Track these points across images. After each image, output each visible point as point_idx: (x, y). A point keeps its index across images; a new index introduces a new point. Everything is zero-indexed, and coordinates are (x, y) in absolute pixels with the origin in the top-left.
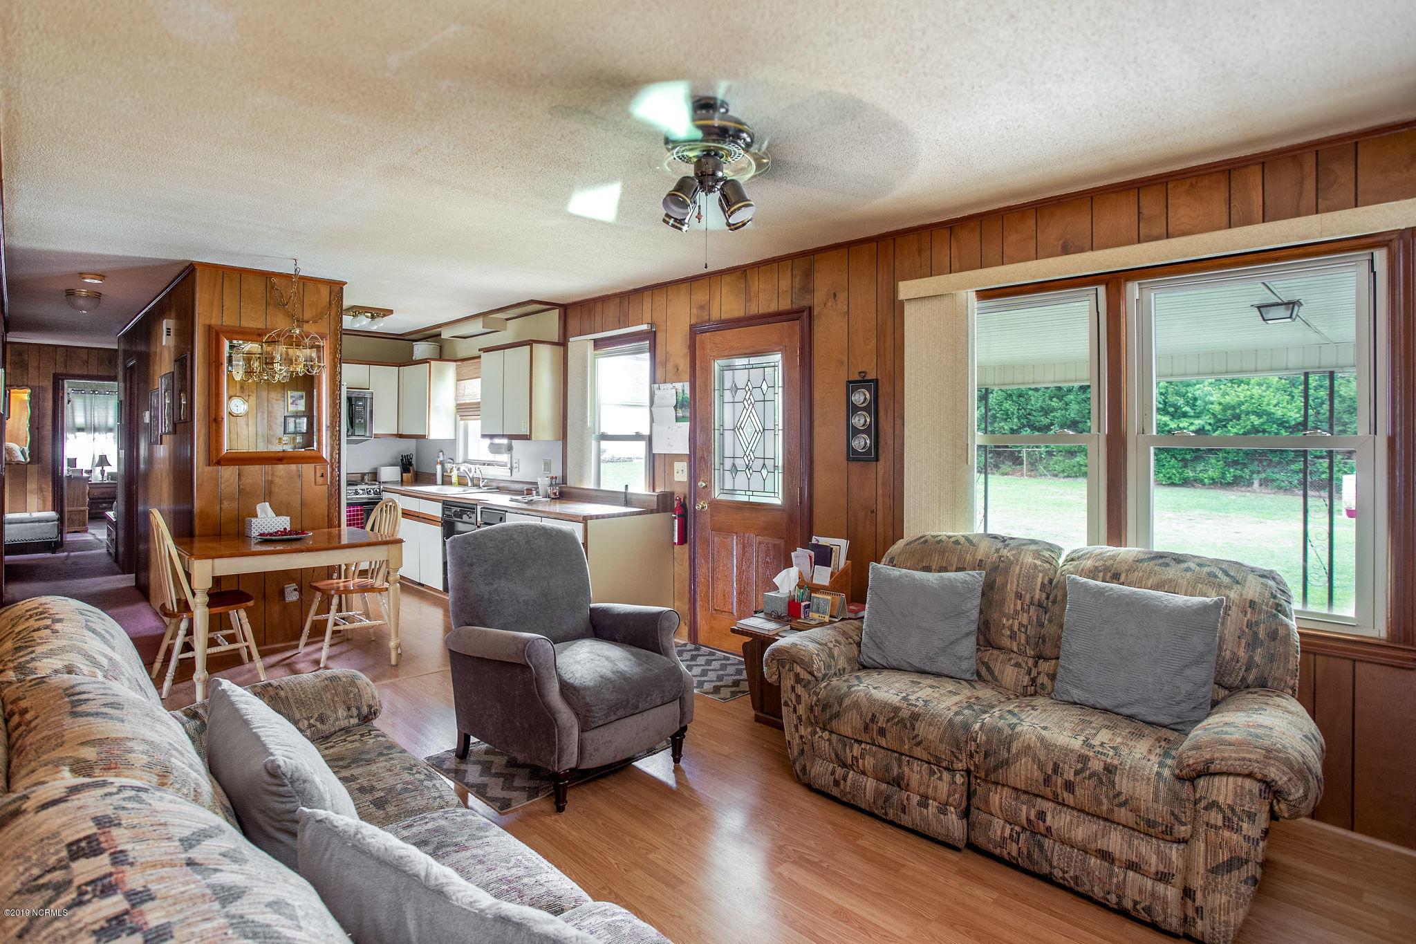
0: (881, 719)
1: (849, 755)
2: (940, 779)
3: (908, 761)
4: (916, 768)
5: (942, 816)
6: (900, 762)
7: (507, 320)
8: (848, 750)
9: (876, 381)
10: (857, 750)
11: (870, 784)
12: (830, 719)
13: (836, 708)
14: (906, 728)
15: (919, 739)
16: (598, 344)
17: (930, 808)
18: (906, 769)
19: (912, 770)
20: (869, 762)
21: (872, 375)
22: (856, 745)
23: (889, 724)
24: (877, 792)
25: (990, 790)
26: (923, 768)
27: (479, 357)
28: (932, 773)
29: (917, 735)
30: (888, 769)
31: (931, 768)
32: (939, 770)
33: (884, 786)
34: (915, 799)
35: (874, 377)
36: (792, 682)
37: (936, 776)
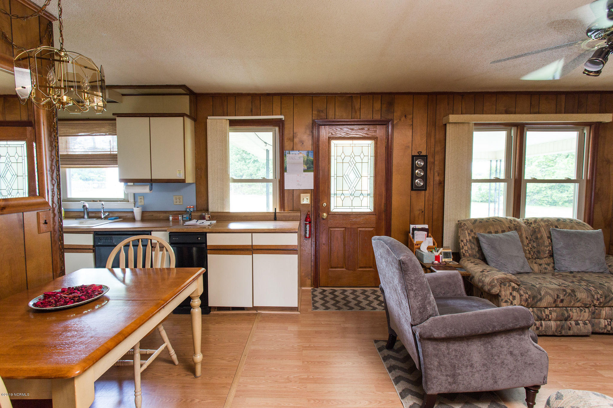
0: (561, 295)
1: (544, 315)
2: (585, 312)
3: (570, 309)
4: (574, 311)
5: (586, 326)
6: (567, 311)
7: (123, 95)
8: (543, 313)
9: (426, 156)
10: (547, 312)
11: (553, 324)
12: (537, 302)
13: (539, 297)
14: (572, 296)
15: (579, 299)
16: (233, 123)
17: (580, 324)
18: (570, 313)
19: (573, 312)
20: (554, 315)
21: (424, 153)
22: (546, 310)
23: (565, 297)
24: (557, 326)
25: (601, 310)
26: (577, 310)
27: (115, 120)
28: (581, 311)
29: (578, 298)
30: (563, 315)
31: (580, 309)
32: (584, 309)
33: (559, 322)
34: (573, 323)
35: (425, 154)
36: (511, 291)
37: (583, 311)
